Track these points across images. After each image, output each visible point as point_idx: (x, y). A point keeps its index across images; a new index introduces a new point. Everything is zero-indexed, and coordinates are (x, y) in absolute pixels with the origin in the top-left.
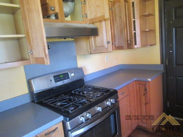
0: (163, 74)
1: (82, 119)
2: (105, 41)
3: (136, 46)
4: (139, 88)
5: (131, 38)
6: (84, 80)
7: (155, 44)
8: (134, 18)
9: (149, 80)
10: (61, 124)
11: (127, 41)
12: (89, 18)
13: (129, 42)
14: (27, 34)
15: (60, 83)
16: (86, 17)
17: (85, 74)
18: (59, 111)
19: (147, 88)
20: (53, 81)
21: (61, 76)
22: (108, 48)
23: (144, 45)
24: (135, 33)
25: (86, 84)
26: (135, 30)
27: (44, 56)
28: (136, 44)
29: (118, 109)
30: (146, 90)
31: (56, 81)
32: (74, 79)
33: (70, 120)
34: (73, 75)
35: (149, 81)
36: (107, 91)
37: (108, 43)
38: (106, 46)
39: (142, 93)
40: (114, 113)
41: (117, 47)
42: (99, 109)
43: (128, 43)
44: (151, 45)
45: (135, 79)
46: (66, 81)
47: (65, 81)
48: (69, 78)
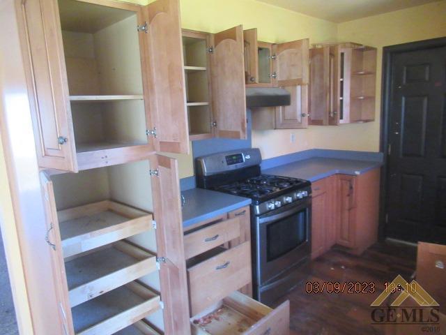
0: (382, 168)
1: (272, 206)
2: (299, 113)
3: (341, 122)
4: (342, 184)
5: (335, 110)
6: (259, 168)
7: (373, 120)
8: (342, 77)
9: (357, 173)
10: (249, 207)
11: (330, 113)
12: (278, 78)
13: (332, 115)
14: (213, 103)
15: (232, 167)
16: (275, 77)
17: (263, 159)
18: (243, 194)
19: (354, 186)
20: (225, 163)
21: (234, 158)
22: (301, 123)
23: (355, 120)
24: (342, 101)
25: (262, 173)
26: (342, 95)
27: (240, 130)
28: (341, 118)
29: (310, 206)
30: (351, 188)
31: (229, 164)
32: (249, 164)
33: (259, 204)
34: (248, 157)
35: (356, 175)
36: (297, 181)
37: (303, 115)
38: (299, 120)
39: (346, 192)
40: (304, 210)
41: (313, 121)
42: (289, 199)
43: (330, 117)
44: (366, 121)
45: (337, 171)
46: (239, 166)
47: (238, 164)
48: (242, 161)
